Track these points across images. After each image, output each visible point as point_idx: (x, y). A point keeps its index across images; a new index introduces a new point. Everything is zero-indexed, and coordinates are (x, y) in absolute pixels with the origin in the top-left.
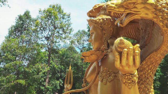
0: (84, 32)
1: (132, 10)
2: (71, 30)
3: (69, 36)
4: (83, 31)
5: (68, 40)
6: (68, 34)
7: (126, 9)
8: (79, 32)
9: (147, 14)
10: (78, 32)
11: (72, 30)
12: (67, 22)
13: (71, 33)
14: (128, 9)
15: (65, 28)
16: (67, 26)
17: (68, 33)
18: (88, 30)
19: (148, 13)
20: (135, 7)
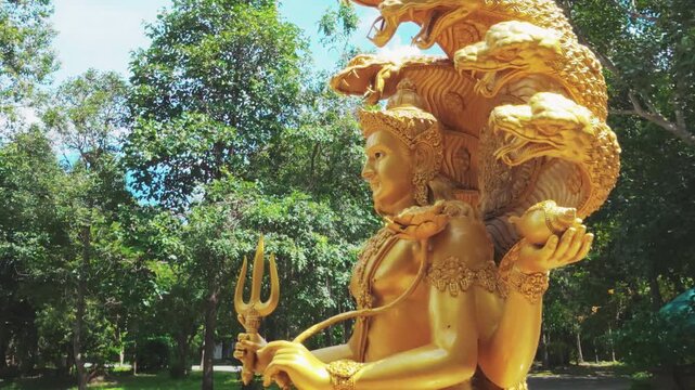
0: (114, 82)
1: (552, 139)
2: (48, 61)
3: (35, 91)
4: (109, 77)
5: (31, 105)
6: (31, 76)
7: (540, 133)
8: (90, 76)
9: (576, 153)
10: (84, 80)
11: (54, 64)
12: (32, 21)
13: (47, 77)
14: (544, 135)
15: (17, 49)
16: (28, 40)
17: (28, 72)
18: (133, 74)
19: (578, 151)
20: (559, 135)
